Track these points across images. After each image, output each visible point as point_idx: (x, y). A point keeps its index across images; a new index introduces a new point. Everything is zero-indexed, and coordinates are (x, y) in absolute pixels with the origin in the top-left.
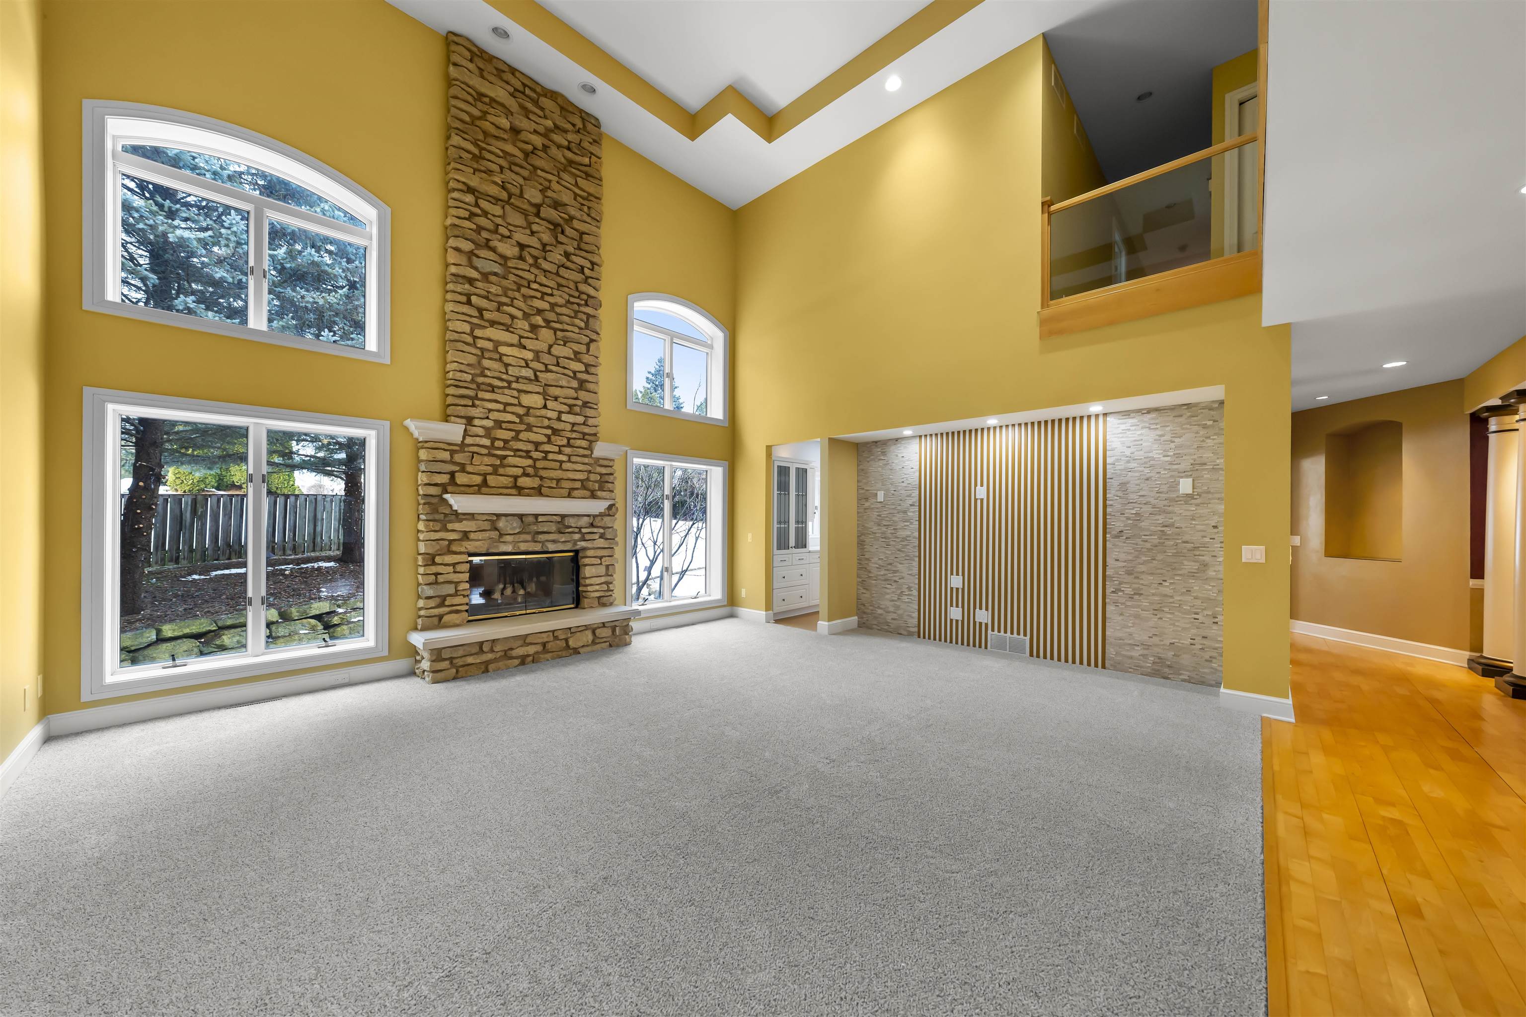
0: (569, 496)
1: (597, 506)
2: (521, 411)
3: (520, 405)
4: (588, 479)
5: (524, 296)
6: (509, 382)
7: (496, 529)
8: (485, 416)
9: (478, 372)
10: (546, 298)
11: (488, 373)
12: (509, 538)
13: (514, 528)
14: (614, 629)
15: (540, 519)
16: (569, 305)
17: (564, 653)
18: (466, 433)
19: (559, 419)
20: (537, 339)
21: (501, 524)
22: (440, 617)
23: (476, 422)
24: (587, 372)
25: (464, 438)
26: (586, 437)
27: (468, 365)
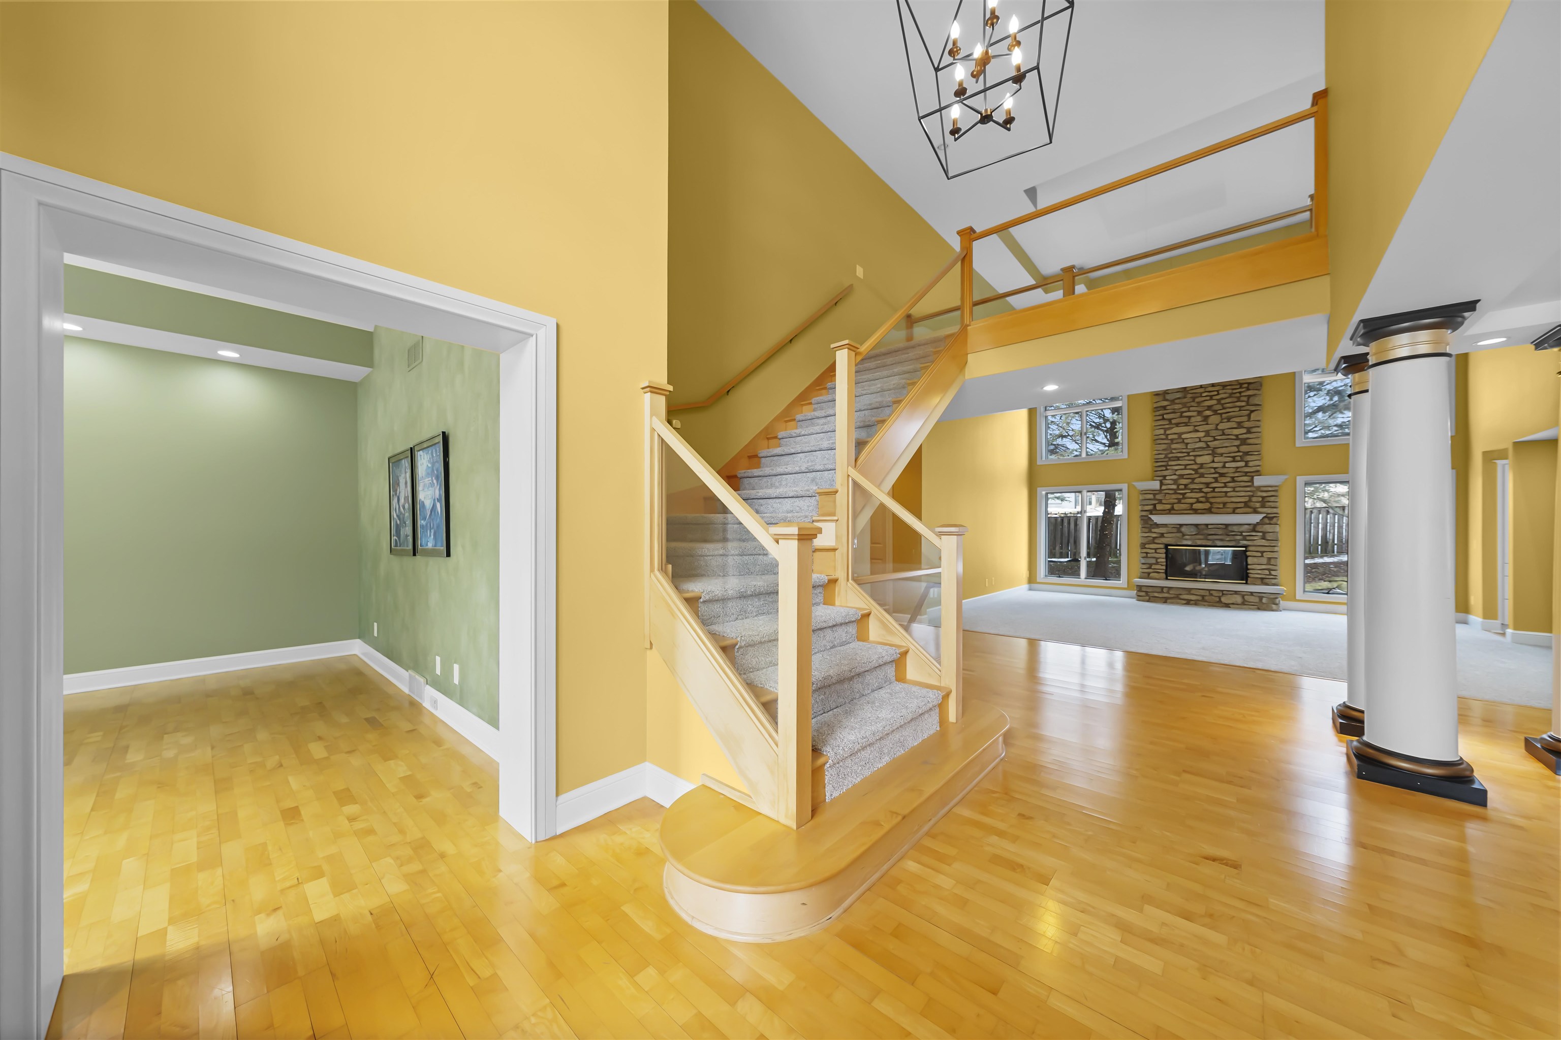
0: (1234, 512)
1: (1255, 518)
2: (1195, 467)
3: (1196, 463)
4: (1250, 501)
5: (1198, 403)
6: (1188, 453)
7: (1181, 532)
8: (1174, 473)
9: (1169, 452)
10: (1214, 397)
11: (1174, 451)
12: (1187, 537)
13: (1191, 532)
14: (1261, 598)
15: (1210, 527)
16: (1233, 395)
17: (1217, 604)
18: (1162, 484)
19: (1224, 467)
20: (1207, 424)
21: (1183, 529)
22: (1149, 574)
23: (1167, 478)
24: (1249, 432)
25: (1161, 487)
26: (1248, 474)
27: (1163, 450)
